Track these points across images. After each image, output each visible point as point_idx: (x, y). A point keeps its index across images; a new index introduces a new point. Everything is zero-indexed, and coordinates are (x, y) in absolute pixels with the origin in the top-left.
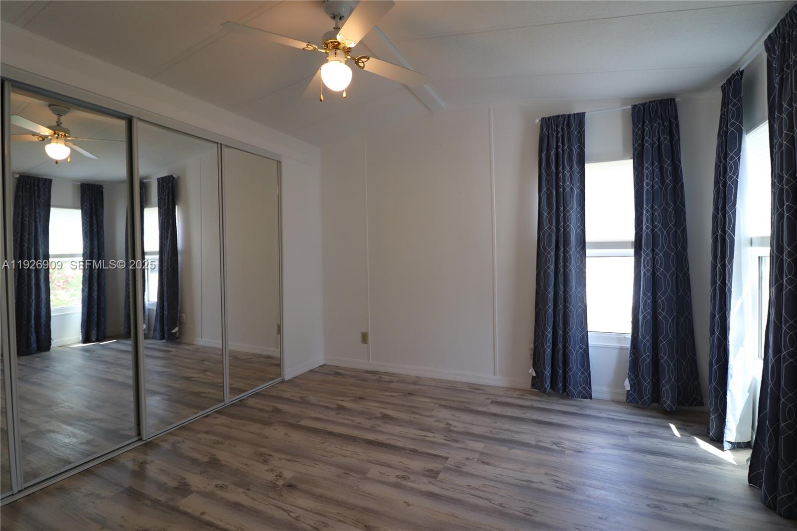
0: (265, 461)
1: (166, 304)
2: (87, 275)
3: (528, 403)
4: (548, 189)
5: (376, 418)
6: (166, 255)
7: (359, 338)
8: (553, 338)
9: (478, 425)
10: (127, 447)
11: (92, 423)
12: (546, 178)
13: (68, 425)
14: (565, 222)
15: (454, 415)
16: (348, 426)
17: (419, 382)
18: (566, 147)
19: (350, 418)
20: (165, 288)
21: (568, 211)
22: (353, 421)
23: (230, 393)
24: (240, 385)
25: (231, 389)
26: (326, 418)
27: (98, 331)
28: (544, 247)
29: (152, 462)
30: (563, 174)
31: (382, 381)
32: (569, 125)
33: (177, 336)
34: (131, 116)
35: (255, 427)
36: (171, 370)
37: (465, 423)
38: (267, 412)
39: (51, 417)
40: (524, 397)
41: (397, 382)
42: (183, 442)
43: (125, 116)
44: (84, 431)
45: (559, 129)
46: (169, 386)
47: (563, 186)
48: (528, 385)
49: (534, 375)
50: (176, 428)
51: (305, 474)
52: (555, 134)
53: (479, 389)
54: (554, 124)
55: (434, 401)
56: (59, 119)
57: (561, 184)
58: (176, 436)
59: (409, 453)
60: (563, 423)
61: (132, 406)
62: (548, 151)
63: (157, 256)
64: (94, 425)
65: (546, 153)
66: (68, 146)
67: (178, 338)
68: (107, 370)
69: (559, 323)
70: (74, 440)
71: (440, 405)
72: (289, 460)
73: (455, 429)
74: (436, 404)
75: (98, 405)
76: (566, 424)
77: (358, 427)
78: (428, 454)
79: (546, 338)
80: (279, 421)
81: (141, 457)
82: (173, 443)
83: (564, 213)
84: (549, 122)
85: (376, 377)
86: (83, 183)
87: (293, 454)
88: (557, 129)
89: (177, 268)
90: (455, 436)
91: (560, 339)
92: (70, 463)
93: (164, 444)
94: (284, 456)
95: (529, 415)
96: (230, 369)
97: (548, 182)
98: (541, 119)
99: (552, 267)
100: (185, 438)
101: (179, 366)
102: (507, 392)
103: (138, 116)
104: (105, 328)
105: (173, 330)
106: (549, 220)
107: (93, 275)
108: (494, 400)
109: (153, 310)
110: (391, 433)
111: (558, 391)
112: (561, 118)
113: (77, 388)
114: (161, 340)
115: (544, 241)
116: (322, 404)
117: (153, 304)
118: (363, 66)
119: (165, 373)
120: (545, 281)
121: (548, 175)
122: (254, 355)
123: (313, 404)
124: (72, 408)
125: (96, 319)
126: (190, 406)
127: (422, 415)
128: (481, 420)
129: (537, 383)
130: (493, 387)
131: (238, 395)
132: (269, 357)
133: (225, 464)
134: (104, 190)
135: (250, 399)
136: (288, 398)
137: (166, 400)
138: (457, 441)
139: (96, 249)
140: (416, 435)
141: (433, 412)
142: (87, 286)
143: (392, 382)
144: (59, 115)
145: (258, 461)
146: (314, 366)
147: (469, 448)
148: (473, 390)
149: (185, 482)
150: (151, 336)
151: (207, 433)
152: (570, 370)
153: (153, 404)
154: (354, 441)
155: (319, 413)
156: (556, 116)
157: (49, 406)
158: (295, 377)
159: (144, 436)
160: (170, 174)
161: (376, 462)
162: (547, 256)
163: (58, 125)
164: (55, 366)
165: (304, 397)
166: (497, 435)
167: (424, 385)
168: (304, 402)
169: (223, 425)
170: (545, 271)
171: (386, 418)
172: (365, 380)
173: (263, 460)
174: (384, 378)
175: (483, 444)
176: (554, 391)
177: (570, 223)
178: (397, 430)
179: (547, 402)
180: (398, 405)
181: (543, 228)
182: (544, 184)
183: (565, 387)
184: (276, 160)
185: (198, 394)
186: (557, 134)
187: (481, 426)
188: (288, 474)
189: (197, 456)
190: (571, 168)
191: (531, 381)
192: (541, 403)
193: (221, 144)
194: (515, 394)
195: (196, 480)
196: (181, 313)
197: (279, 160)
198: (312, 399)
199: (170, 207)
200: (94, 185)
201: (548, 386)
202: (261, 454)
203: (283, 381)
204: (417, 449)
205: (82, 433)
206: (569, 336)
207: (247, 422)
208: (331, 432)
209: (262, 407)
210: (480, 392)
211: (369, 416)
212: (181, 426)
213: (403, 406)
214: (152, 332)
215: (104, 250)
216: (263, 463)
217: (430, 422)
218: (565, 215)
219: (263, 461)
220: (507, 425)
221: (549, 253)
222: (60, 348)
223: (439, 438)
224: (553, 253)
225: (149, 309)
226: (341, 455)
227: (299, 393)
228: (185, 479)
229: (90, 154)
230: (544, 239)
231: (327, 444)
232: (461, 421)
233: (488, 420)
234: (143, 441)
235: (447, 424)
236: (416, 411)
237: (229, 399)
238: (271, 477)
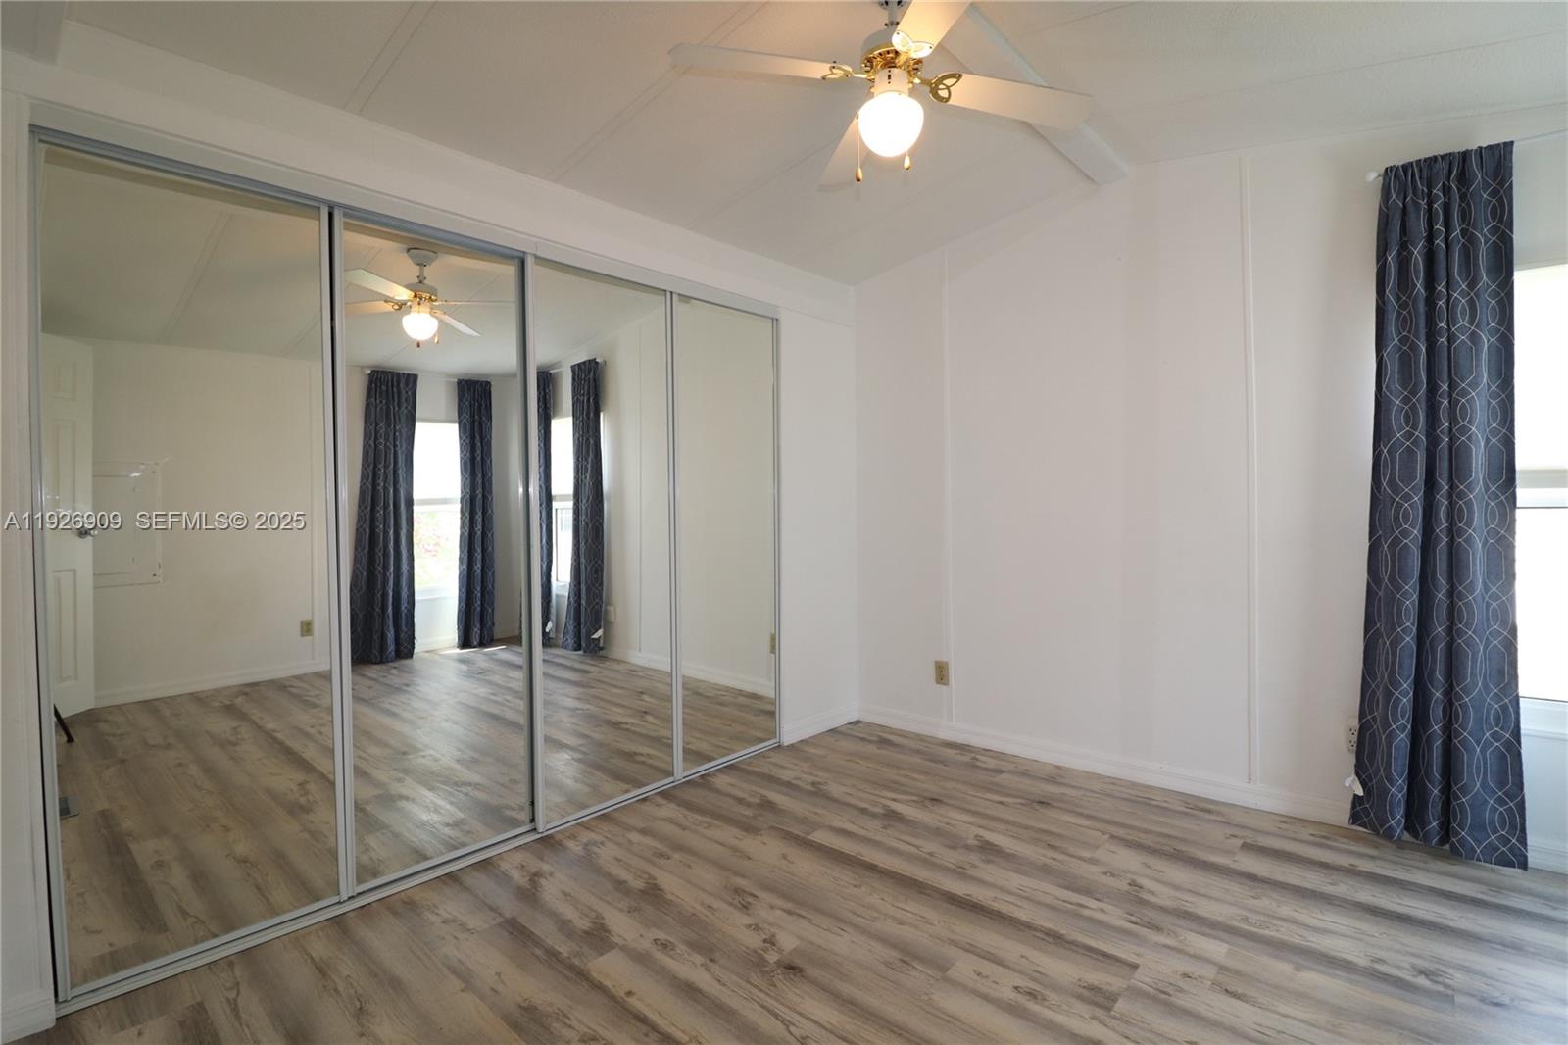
0: (744, 906)
1: (583, 587)
2: (467, 534)
3: (1345, 861)
4: (1403, 340)
5: (968, 848)
6: (584, 501)
7: (932, 671)
8: (1415, 709)
9: (1210, 898)
10: (514, 840)
11: (464, 789)
12: (1399, 314)
13: (429, 790)
14: (1453, 420)
15: (1148, 866)
16: (909, 857)
17: (1063, 777)
18: (1457, 232)
19: (912, 840)
20: (583, 560)
21: (1464, 393)
22: (918, 847)
23: (685, 759)
24: (703, 746)
25: (686, 751)
26: (863, 833)
27: (482, 630)
28: (1392, 483)
29: (551, 874)
30: (1448, 301)
31: (977, 767)
32: (1464, 179)
33: (601, 645)
34: (524, 252)
35: (729, 834)
36: (588, 706)
37: (1176, 887)
38: (749, 805)
39: (406, 771)
40: (1329, 842)
41: (1011, 772)
42: (602, 843)
43: (515, 253)
44: (451, 803)
45: (1437, 191)
46: (585, 736)
47: (1449, 329)
48: (1342, 815)
49: (1360, 792)
50: (592, 816)
51: (820, 947)
52: (1423, 203)
53: (1209, 811)
54: (1421, 178)
55: (1098, 826)
56: (422, 271)
57: (1443, 325)
58: (593, 831)
59: (1043, 939)
60: (1446, 922)
61: (524, 765)
62: (1404, 246)
63: (570, 504)
64: (466, 794)
65: (1399, 254)
66: (436, 317)
67: (602, 649)
68: (493, 697)
69: (1433, 671)
70: (435, 817)
71: (1113, 837)
72: (789, 912)
73: (1152, 899)
74: (1103, 833)
75: (473, 758)
76: (1452, 924)
77: (927, 862)
78: (1090, 949)
79: (1395, 707)
80: (772, 828)
81: (535, 865)
82: (586, 845)
83: (1450, 396)
84: (1406, 175)
85: (966, 758)
86: (461, 378)
87: (798, 900)
88: (1430, 192)
89: (601, 524)
90: (1151, 915)
91: (1436, 712)
92: (426, 858)
93: (571, 844)
94: (780, 902)
95: (1343, 888)
96: (684, 713)
97: (1404, 322)
98: (1382, 170)
99: (1416, 532)
100: (606, 838)
101: (602, 699)
102: (1283, 826)
103: (533, 252)
104: (493, 624)
105: (594, 634)
106: (1407, 417)
107: (476, 533)
108: (1249, 841)
109: (564, 596)
110: (998, 885)
111: (1426, 839)
112: (1440, 164)
113: (446, 725)
114: (576, 650)
115: (1393, 468)
116: (853, 801)
117: (564, 586)
118: (947, 96)
119: (578, 711)
120: (1393, 566)
121: (1404, 306)
122: (728, 689)
123: (836, 801)
124: (436, 760)
125: (479, 608)
126: (618, 776)
127: (1072, 856)
128: (1216, 884)
129: (1365, 812)
130: (1247, 810)
131: (699, 765)
132: (754, 696)
133: (672, 901)
134: (492, 389)
135: (720, 775)
136: (789, 783)
137: (579, 761)
138: (1158, 929)
139: (480, 490)
140: (1057, 899)
141: (1097, 852)
142: (466, 552)
143: (1003, 772)
144: (422, 265)
145: (731, 904)
146: (840, 720)
147: (1191, 951)
148: (1195, 812)
149: (602, 924)
150: (560, 642)
151: (644, 832)
152: (1464, 790)
153: (560, 767)
154: (921, 893)
155: (849, 821)
156: (1425, 160)
157: (404, 753)
158: (802, 741)
159: (541, 826)
160: (591, 358)
161: (968, 946)
162: (1399, 506)
163: (421, 282)
164: (417, 685)
165: (819, 783)
166: (1260, 927)
167: (1073, 787)
168: (818, 793)
169: (670, 820)
170: (1396, 542)
171: (987, 849)
172: (943, 762)
173: (739, 902)
174: (984, 762)
175: (1226, 945)
176: (1415, 835)
177: (1470, 422)
178: (1016, 881)
179: (1394, 862)
180: (1013, 824)
181: (1390, 434)
182: (1391, 328)
183: (1446, 832)
184: (769, 318)
185: (630, 756)
186: (1430, 204)
187: (1220, 901)
188: (788, 942)
189: (624, 875)
190: (1472, 285)
191: (1350, 806)
192: (1379, 862)
193: (672, 293)
194: (1305, 833)
195: (622, 925)
196: (606, 605)
197: (775, 316)
198: (835, 789)
199: (592, 415)
200: (477, 382)
201: (1398, 824)
202: (737, 891)
203: (779, 747)
204: (1063, 932)
205: (448, 806)
206: (1464, 706)
207: (712, 821)
208: (872, 864)
209: (740, 794)
210: (1213, 817)
211: (954, 842)
212: (602, 812)
213: (1026, 828)
214: (561, 636)
215: (491, 493)
216: (740, 908)
217: (1092, 873)
218: (1453, 403)
219: (740, 905)
220: (1288, 908)
221: (1407, 498)
222: (427, 654)
223: (1115, 916)
224: (1417, 499)
225: (557, 596)
226: (893, 917)
227: (811, 774)
228: (603, 918)
229: (467, 328)
230: (1393, 462)
231: (864, 889)
232: (1167, 882)
233: (1236, 889)
234: (539, 833)
235: (1133, 884)
236: (1058, 844)
237: (681, 771)
238: (754, 941)
